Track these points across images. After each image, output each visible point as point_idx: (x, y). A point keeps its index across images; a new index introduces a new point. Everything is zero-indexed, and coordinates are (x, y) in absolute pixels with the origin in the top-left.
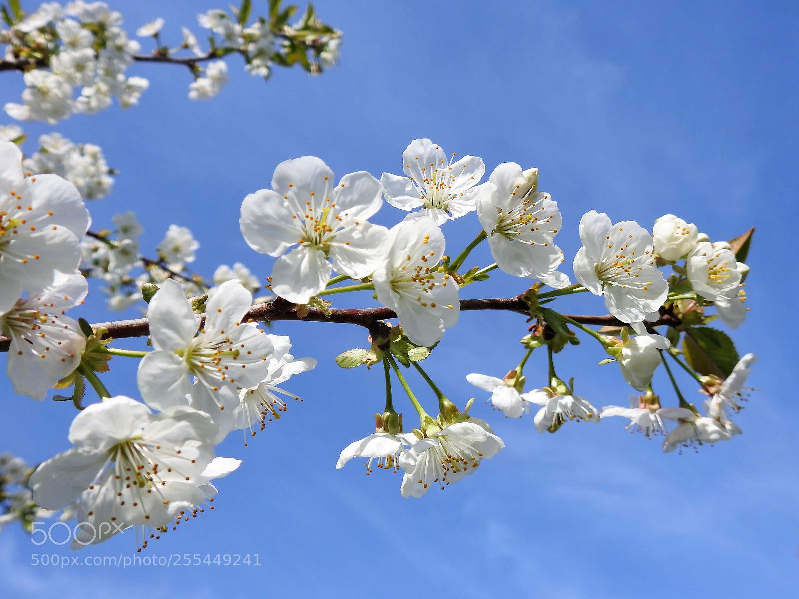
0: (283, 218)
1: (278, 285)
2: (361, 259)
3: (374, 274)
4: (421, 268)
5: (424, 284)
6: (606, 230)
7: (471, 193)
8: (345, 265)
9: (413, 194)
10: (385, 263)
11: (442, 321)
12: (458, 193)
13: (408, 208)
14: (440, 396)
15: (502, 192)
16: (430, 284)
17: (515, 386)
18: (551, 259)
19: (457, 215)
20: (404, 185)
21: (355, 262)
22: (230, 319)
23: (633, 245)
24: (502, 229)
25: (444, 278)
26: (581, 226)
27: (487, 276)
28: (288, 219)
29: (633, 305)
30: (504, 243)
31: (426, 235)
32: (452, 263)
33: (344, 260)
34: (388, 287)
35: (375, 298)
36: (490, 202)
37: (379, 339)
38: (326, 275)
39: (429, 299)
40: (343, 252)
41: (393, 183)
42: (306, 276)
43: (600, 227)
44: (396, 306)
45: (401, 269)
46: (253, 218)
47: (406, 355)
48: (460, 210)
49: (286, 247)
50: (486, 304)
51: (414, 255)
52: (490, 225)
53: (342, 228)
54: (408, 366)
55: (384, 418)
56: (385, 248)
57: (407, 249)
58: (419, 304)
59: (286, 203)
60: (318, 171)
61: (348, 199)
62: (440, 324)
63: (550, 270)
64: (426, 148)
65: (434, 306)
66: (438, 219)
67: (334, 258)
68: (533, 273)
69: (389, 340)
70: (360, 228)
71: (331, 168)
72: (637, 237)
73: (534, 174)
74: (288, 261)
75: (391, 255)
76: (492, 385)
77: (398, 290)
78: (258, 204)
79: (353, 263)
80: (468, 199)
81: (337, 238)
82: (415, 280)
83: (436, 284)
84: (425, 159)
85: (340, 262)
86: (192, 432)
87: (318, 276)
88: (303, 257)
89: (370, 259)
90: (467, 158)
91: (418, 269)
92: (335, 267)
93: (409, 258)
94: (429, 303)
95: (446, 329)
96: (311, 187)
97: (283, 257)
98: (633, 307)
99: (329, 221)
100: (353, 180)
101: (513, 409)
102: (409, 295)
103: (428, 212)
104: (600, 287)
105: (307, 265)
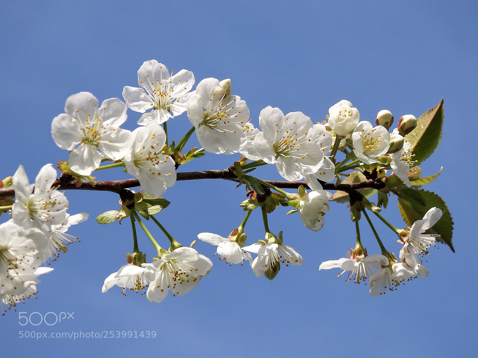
0: (72, 129)
1: (73, 166)
2: (117, 149)
3: (125, 158)
4: (151, 153)
5: (153, 162)
6: (280, 119)
7: (186, 97)
8: (108, 153)
9: (146, 100)
10: (130, 151)
11: (165, 183)
12: (177, 98)
13: (142, 111)
14: (171, 240)
15: (206, 96)
16: (157, 162)
17: (237, 241)
18: (242, 141)
19: (176, 114)
20: (139, 94)
21: (113, 151)
22: (45, 186)
23: (302, 128)
24: (206, 122)
25: (165, 158)
26: (260, 118)
27: (203, 154)
28: (74, 129)
29: (297, 169)
30: (208, 132)
31: (153, 133)
32: (176, 146)
33: (107, 150)
34: (133, 164)
35: (126, 171)
36: (197, 105)
37: (127, 201)
38: (99, 159)
39: (157, 170)
40: (107, 146)
41: (131, 93)
42: (87, 160)
43: (276, 117)
44: (138, 174)
45: (139, 154)
46: (56, 130)
47: (146, 211)
48: (178, 110)
49: (75, 145)
50: (205, 174)
51: (146, 145)
52: (197, 121)
53: (106, 132)
54: (148, 219)
55: (133, 257)
56: (130, 142)
57: (143, 142)
58: (150, 173)
59: (74, 120)
60: (89, 99)
61: (107, 114)
62: (164, 185)
63: (240, 148)
64: (153, 66)
65: (159, 174)
66: (163, 117)
67: (101, 150)
68: (227, 151)
69: (134, 202)
70: (115, 132)
71: (96, 98)
72: (304, 122)
73: (228, 83)
74: (77, 153)
75: (134, 147)
76: (218, 241)
77: (138, 166)
78: (59, 122)
79: (112, 152)
80: (183, 102)
81: (102, 138)
82: (148, 160)
83: (160, 161)
84: (153, 73)
85: (105, 152)
86: (34, 245)
87: (93, 160)
88: (84, 150)
89: (122, 149)
90: (183, 71)
91: (149, 153)
92: (103, 155)
93: (144, 148)
94: (157, 173)
95: (167, 187)
96: (85, 108)
97: (75, 150)
98: (297, 171)
99: (97, 128)
100: (109, 103)
101: (233, 256)
102: (146, 168)
103: (157, 111)
104: (273, 158)
105: (87, 154)
